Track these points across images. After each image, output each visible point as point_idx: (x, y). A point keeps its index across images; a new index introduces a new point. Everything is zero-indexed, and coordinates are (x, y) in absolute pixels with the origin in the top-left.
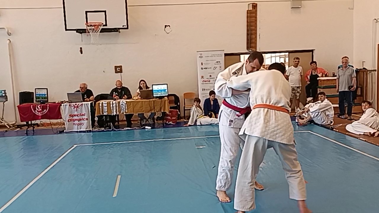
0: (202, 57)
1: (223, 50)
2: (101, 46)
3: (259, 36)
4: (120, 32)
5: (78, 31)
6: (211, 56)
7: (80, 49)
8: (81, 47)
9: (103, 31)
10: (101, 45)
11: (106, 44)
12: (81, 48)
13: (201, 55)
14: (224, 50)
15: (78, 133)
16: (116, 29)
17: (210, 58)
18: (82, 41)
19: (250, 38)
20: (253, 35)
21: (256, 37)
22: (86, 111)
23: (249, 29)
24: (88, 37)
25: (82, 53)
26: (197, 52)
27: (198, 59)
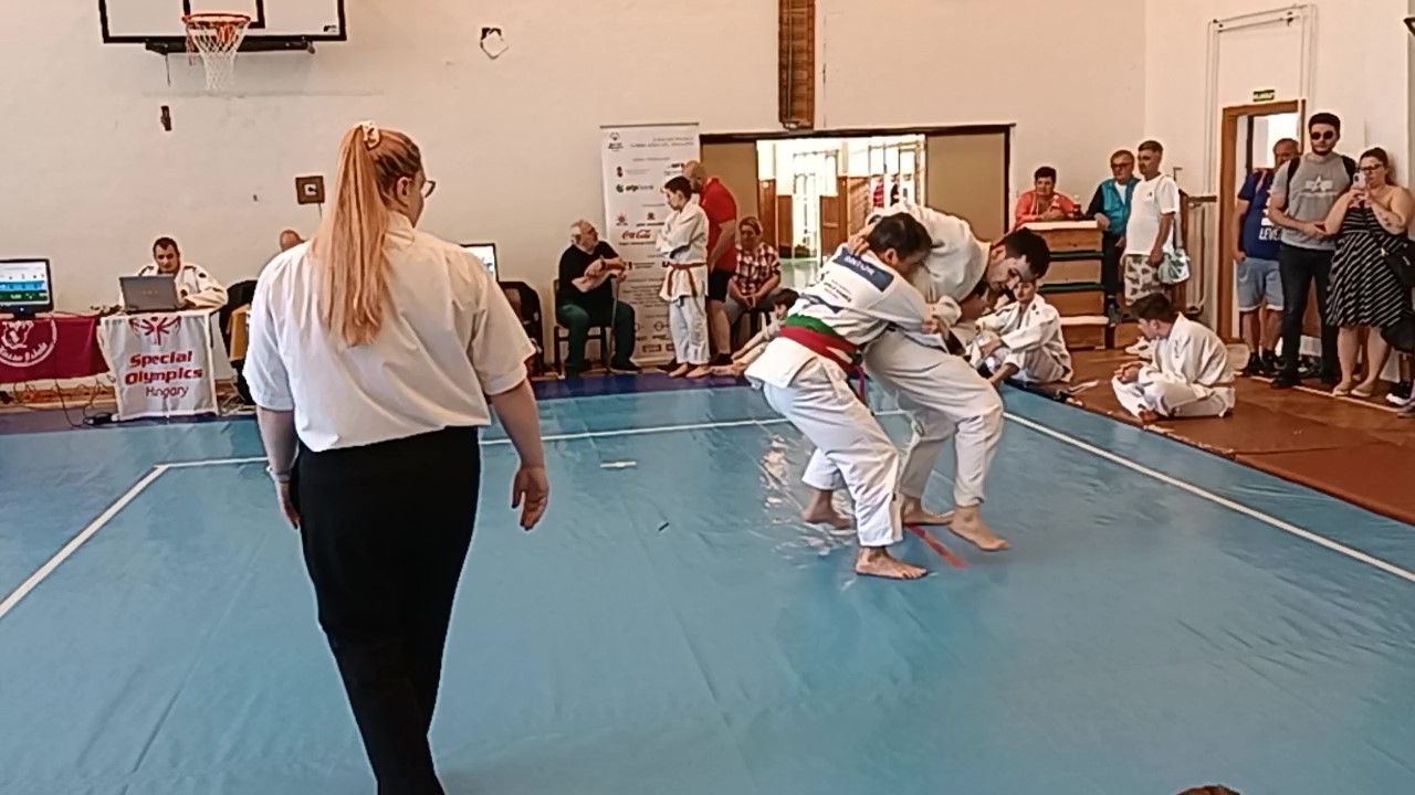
0: (620, 146)
1: (694, 121)
2: (241, 100)
3: (824, 72)
4: (312, 51)
5: (154, 43)
6: (649, 145)
7: (160, 113)
8: (165, 104)
9: (250, 44)
10: (241, 97)
11: (264, 94)
12: (165, 109)
13: (615, 139)
14: (697, 124)
15: (166, 424)
16: (298, 38)
17: (646, 152)
18: (169, 81)
19: (793, 80)
20: (800, 71)
21: (812, 77)
22: (193, 345)
23: (788, 47)
24: (193, 67)
25: (168, 128)
26: (602, 127)
27: (607, 154)
